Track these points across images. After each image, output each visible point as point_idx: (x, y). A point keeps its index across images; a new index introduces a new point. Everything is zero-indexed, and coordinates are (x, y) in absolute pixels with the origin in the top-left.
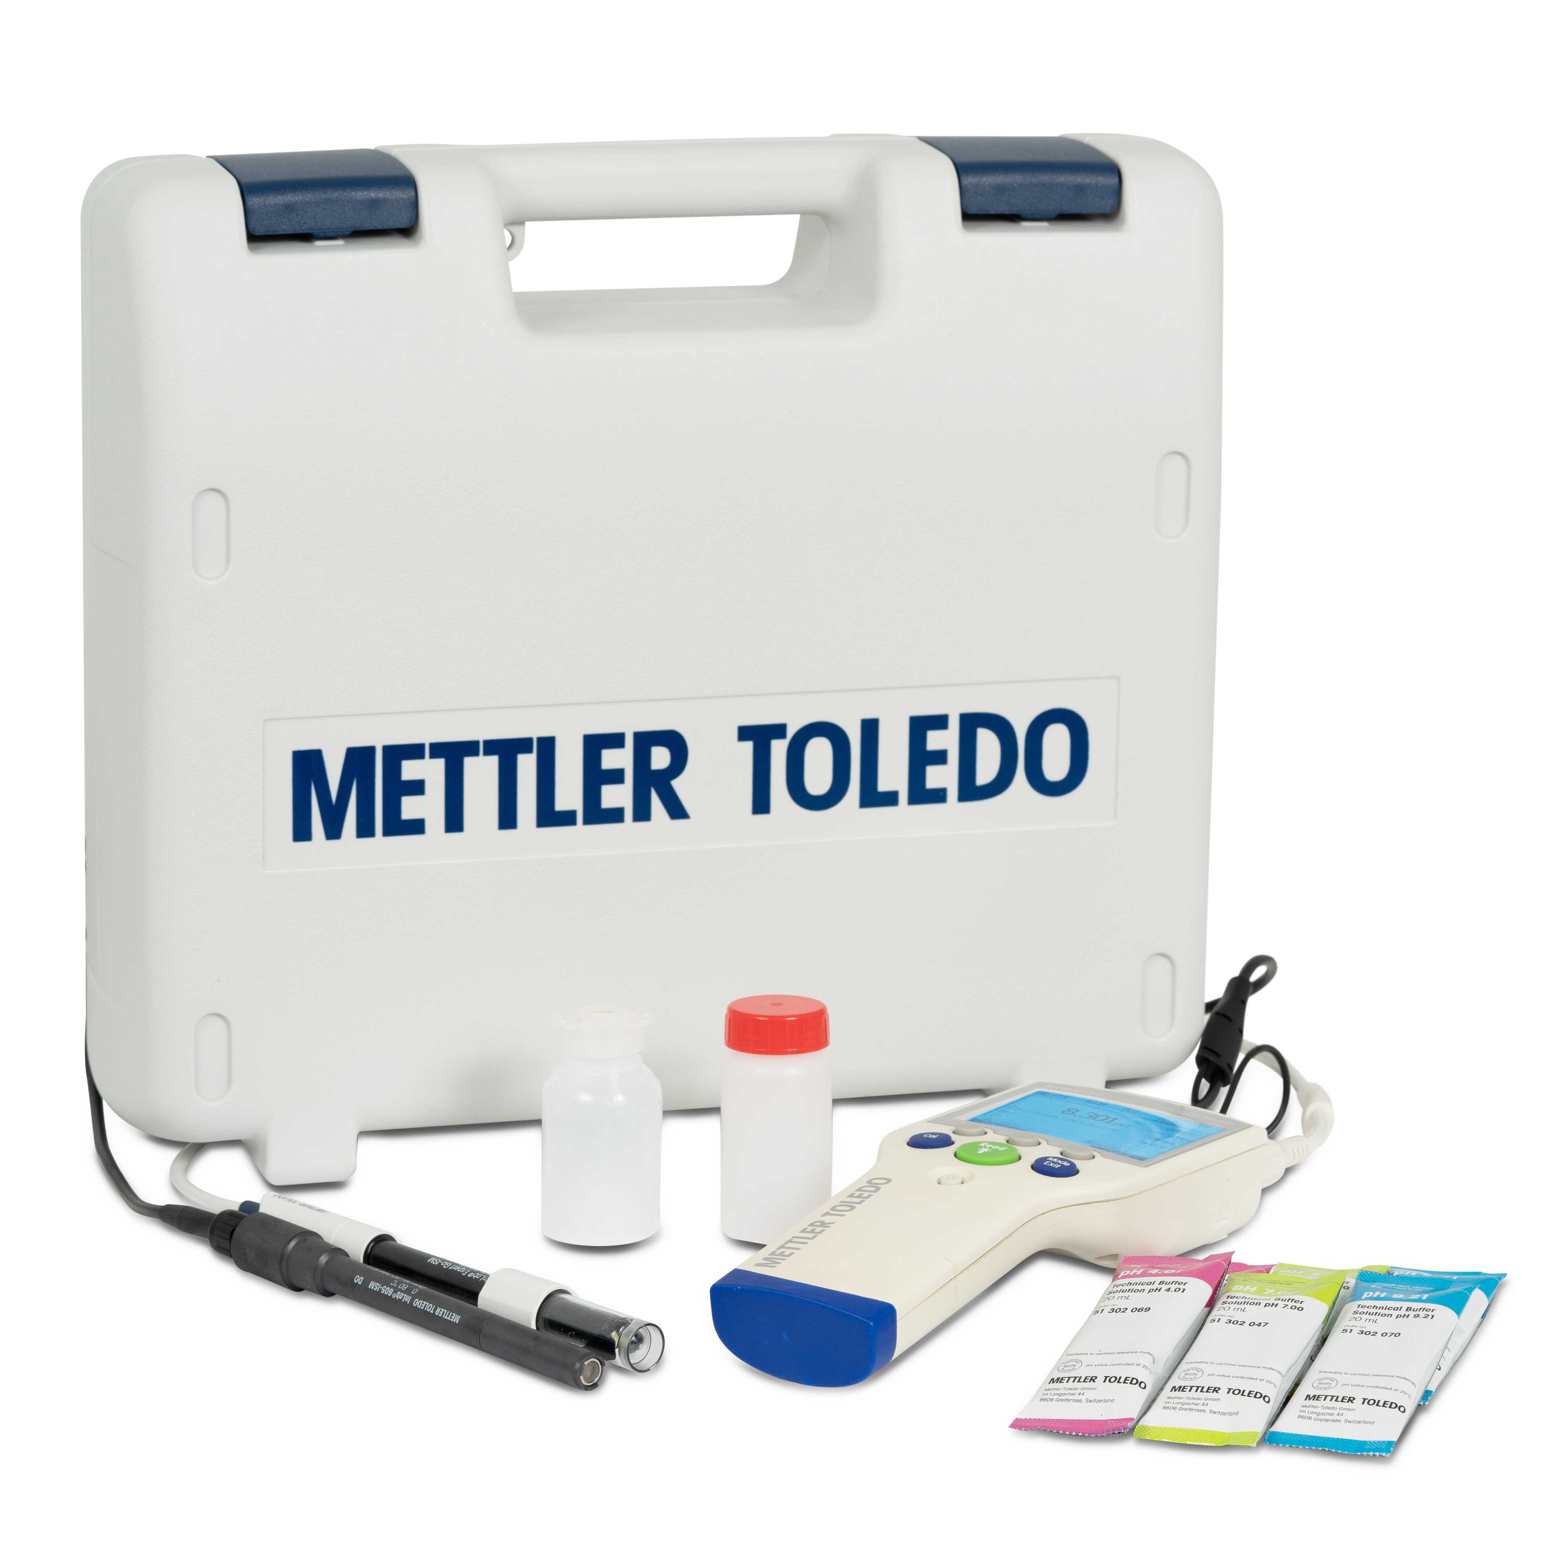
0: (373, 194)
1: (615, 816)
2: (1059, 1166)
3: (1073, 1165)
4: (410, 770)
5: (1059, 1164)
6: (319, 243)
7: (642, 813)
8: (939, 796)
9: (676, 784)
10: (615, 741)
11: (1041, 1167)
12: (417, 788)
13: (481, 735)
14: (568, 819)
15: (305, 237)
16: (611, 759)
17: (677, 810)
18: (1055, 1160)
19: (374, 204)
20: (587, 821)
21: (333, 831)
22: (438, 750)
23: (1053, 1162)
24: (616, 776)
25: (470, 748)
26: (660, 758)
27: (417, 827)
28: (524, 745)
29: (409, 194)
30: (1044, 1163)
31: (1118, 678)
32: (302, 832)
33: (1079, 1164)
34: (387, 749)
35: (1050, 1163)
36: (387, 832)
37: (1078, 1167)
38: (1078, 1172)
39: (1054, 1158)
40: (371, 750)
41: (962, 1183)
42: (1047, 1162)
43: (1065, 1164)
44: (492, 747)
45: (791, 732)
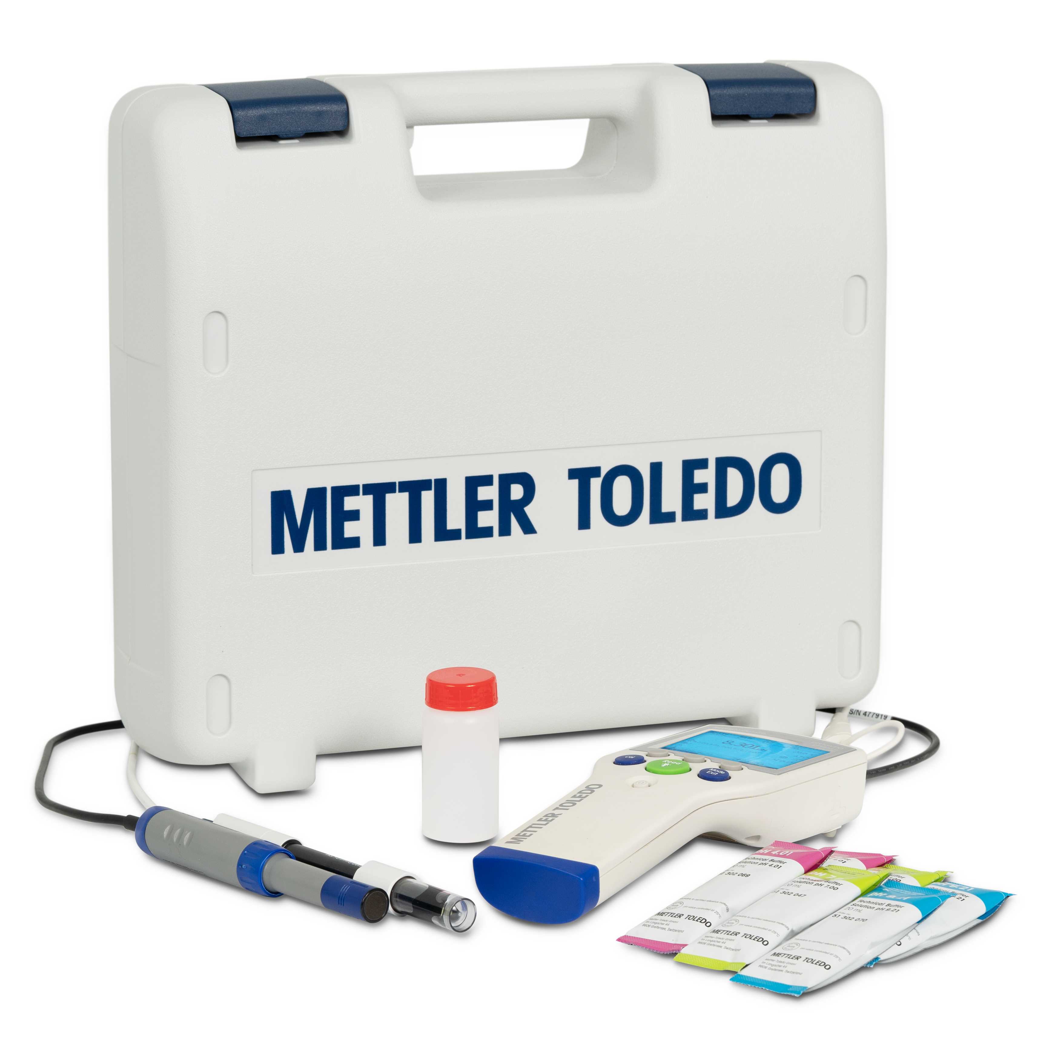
0: (318, 108)
1: (487, 532)
2: (717, 774)
3: (727, 774)
4: (350, 503)
5: (717, 772)
6: (282, 142)
7: (505, 530)
8: (702, 515)
9: (528, 509)
10: (487, 480)
11: (705, 775)
12: (355, 515)
13: (397, 478)
14: (455, 535)
15: (273, 138)
16: (484, 493)
17: (528, 528)
18: (715, 770)
19: (320, 114)
20: (468, 537)
21: (299, 547)
22: (369, 489)
23: (713, 772)
24: (487, 505)
25: (390, 487)
26: (517, 492)
27: (354, 543)
28: (425, 485)
29: (343, 107)
30: (707, 772)
31: (820, 431)
32: (278, 548)
33: (731, 773)
34: (334, 489)
35: (711, 772)
36: (335, 547)
37: (730, 775)
38: (730, 778)
39: (714, 769)
40: (324, 490)
41: (649, 786)
42: (709, 772)
43: (722, 772)
44: (405, 486)
45: (603, 473)
